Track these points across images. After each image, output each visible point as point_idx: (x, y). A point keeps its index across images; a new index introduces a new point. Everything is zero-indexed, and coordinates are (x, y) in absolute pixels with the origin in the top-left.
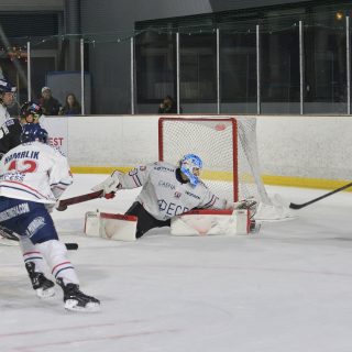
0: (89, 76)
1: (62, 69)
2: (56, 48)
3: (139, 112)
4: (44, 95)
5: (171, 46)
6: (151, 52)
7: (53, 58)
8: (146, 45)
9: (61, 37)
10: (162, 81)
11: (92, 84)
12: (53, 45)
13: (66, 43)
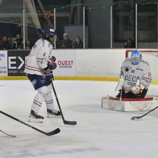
0: (87, 27)
1: (73, 23)
2: (70, 12)
3: (115, 47)
4: (65, 38)
5: (132, 11)
6: (121, 14)
7: (68, 17)
8: (119, 11)
9: (72, 6)
10: (127, 30)
11: (89, 32)
12: (68, 10)
13: (75, 9)
